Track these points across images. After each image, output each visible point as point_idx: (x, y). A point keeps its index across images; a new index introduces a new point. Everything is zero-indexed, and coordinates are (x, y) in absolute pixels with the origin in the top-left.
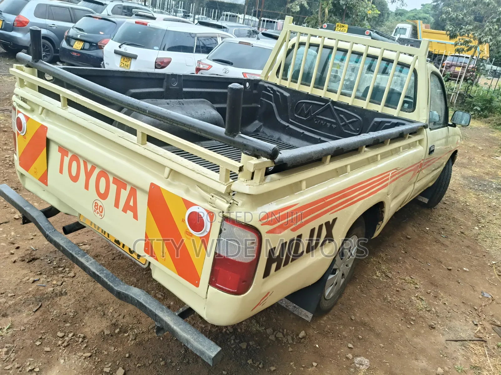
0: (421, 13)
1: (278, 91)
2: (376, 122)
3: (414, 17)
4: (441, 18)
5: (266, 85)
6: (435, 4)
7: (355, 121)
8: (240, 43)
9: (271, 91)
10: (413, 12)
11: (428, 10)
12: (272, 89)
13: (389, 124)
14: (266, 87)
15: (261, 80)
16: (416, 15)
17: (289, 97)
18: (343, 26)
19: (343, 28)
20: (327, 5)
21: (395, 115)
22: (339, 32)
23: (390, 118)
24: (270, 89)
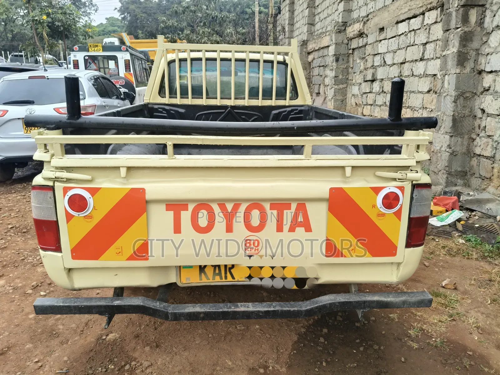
0: (109, 26)
1: (172, 110)
2: (275, 114)
3: (103, 31)
4: (160, 27)
5: (156, 107)
6: (123, 16)
7: (256, 118)
8: (30, 78)
9: (164, 112)
10: (100, 27)
11: (113, 23)
12: (164, 109)
13: (286, 113)
14: (157, 109)
15: (148, 104)
16: (105, 29)
17: (185, 112)
18: (97, 46)
19: (97, 48)
20: (43, 28)
21: (287, 104)
22: (94, 52)
23: (285, 108)
24: (161, 110)
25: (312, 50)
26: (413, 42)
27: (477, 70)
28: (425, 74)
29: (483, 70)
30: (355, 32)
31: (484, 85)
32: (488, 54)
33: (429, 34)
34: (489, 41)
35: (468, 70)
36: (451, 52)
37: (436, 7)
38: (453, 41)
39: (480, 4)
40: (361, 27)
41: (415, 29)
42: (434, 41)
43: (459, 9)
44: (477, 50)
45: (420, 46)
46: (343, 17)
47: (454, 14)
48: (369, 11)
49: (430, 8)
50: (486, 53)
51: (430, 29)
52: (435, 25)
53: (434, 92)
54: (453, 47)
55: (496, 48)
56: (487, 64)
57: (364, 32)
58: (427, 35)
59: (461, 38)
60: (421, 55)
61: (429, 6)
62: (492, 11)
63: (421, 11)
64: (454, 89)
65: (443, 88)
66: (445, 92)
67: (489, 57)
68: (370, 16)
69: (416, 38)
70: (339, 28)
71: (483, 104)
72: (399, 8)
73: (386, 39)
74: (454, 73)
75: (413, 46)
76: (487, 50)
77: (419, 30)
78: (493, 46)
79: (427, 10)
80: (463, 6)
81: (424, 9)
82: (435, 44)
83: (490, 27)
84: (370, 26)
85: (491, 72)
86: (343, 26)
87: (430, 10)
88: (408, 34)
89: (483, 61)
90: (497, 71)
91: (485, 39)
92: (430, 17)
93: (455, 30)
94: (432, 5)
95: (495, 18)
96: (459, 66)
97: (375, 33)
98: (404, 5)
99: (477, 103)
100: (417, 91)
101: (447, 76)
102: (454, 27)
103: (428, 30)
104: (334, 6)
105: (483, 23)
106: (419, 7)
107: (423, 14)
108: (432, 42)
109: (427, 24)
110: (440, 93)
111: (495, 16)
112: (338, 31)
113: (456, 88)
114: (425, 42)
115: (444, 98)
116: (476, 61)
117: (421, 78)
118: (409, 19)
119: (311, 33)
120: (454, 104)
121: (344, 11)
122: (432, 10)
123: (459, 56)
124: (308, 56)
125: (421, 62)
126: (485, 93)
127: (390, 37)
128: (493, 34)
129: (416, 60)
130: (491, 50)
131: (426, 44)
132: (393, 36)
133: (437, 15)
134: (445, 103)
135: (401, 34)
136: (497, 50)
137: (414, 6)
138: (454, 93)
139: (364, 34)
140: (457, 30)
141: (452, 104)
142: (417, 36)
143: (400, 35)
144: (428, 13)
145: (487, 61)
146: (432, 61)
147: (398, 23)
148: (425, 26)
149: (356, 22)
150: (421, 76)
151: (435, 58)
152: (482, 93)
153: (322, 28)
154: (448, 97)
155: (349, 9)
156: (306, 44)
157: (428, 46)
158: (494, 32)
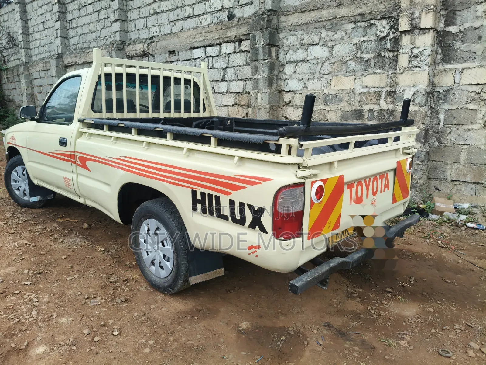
25: (74, 63)
26: (212, 65)
27: (278, 90)
28: (228, 92)
29: (283, 90)
30: (138, 52)
31: (285, 100)
32: (285, 79)
33: (229, 61)
34: (284, 70)
35: (274, 90)
36: (261, 76)
37: (234, 41)
38: (263, 69)
39: (276, 44)
40: (145, 48)
41: (213, 55)
42: (234, 67)
43: (265, 46)
44: (277, 76)
45: (219, 70)
46: (120, 37)
47: (261, 49)
48: (153, 35)
49: (227, 41)
50: (284, 79)
51: (229, 57)
52: (234, 55)
53: (239, 105)
54: (263, 73)
55: (291, 75)
56: (285, 86)
57: (149, 52)
58: (227, 62)
59: (269, 67)
60: (222, 77)
61: (226, 40)
62: (285, 51)
63: (218, 41)
64: (268, 103)
65: (257, 103)
66: (259, 106)
67: (286, 81)
68: (154, 39)
69: (214, 63)
70: (118, 46)
71: (286, 114)
72: (192, 37)
73: (179, 61)
74: (267, 91)
75: (211, 69)
76: (284, 77)
77: (217, 57)
78: (289, 74)
79: (224, 42)
80: (268, 45)
81: (221, 40)
82: (236, 69)
83: (284, 61)
84: (157, 48)
85: (290, 91)
86: (121, 44)
87: (227, 42)
88: (205, 59)
89: (282, 84)
90: (294, 91)
91: (281, 69)
92: (227, 48)
93: (263, 61)
94: (229, 39)
95: (287, 55)
96: (269, 87)
97: (164, 55)
98: (197, 35)
99: (281, 113)
100: (221, 104)
101: (259, 94)
102: (262, 59)
103: (227, 58)
104: (99, 23)
105: (279, 57)
106: (216, 39)
107: (220, 44)
108: (231, 67)
109: (226, 53)
110: (254, 107)
111: (286, 54)
112: (118, 48)
113: (269, 102)
114: (225, 66)
115: (259, 110)
116: (277, 83)
117: (225, 95)
118: (205, 47)
119: (65, 47)
120: (268, 114)
121: (121, 30)
122: (229, 42)
123: (269, 80)
124: (65, 69)
125: (223, 82)
126: (286, 106)
127: (184, 60)
128: (286, 66)
129: (217, 81)
130: (287, 77)
131: (226, 68)
132: (187, 59)
133: (235, 46)
134: (260, 114)
135: (197, 59)
136: (292, 77)
137: (210, 37)
138: (268, 107)
139: (149, 54)
140: (264, 61)
141: (267, 114)
142: (215, 61)
143: (195, 59)
144: (224, 44)
145: (286, 84)
146: (234, 82)
147: (191, 48)
148: (223, 54)
149: (137, 42)
150: (224, 93)
151: (236, 79)
152: (284, 106)
153: (83, 43)
154: (263, 109)
155: (125, 30)
156: (62, 57)
157: (228, 70)
158: (287, 64)
